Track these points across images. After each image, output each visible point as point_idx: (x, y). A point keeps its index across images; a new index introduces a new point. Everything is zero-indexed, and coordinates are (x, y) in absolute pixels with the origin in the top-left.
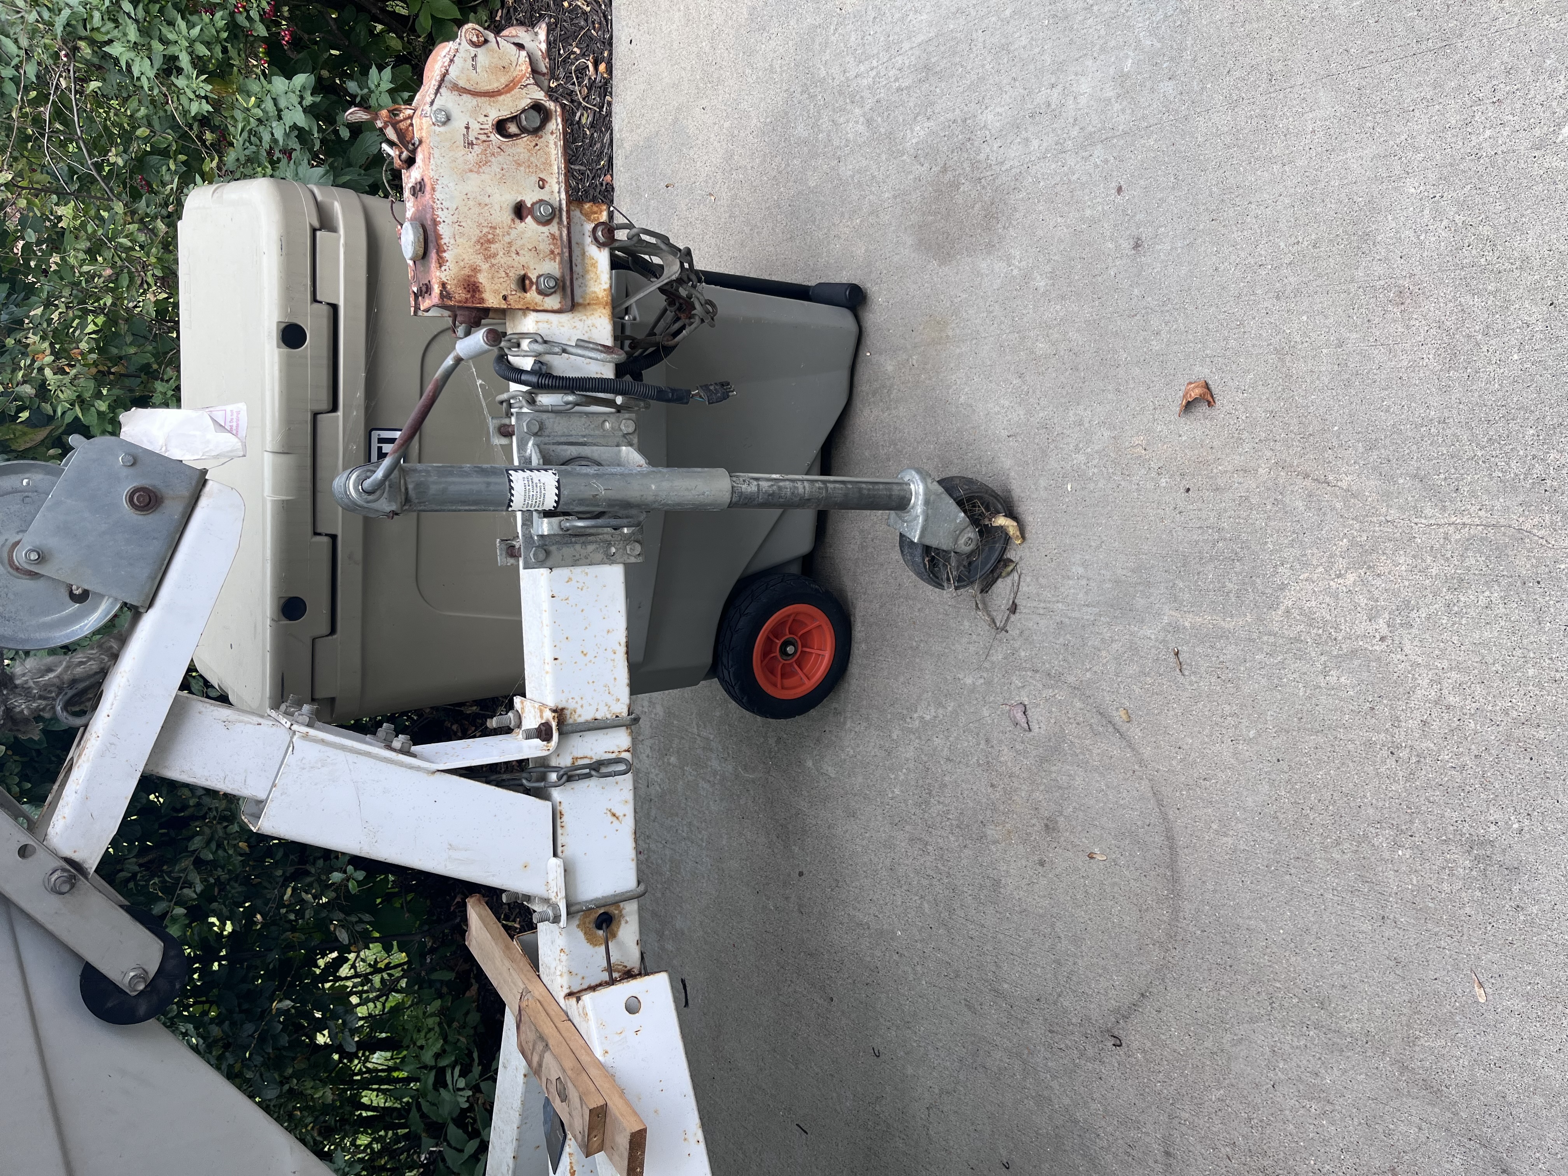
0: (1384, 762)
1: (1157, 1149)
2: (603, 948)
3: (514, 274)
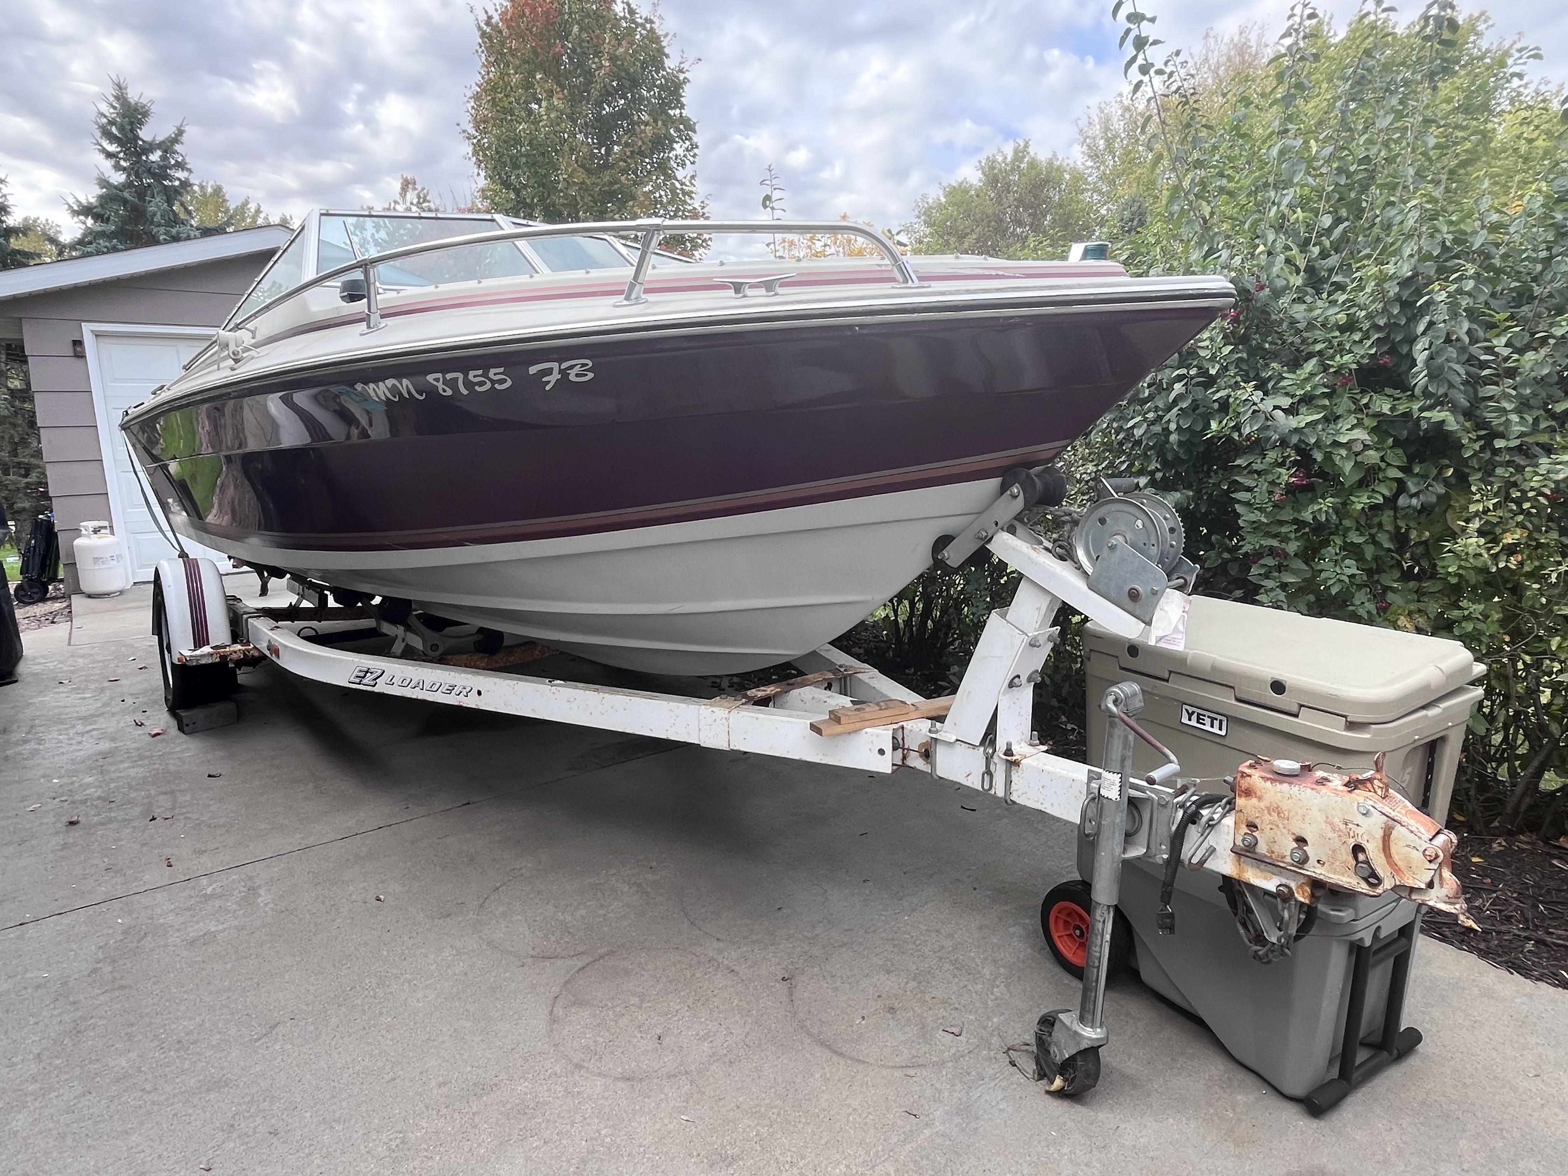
0: (792, 1157)
1: (736, 968)
2: (917, 749)
3: (1257, 822)
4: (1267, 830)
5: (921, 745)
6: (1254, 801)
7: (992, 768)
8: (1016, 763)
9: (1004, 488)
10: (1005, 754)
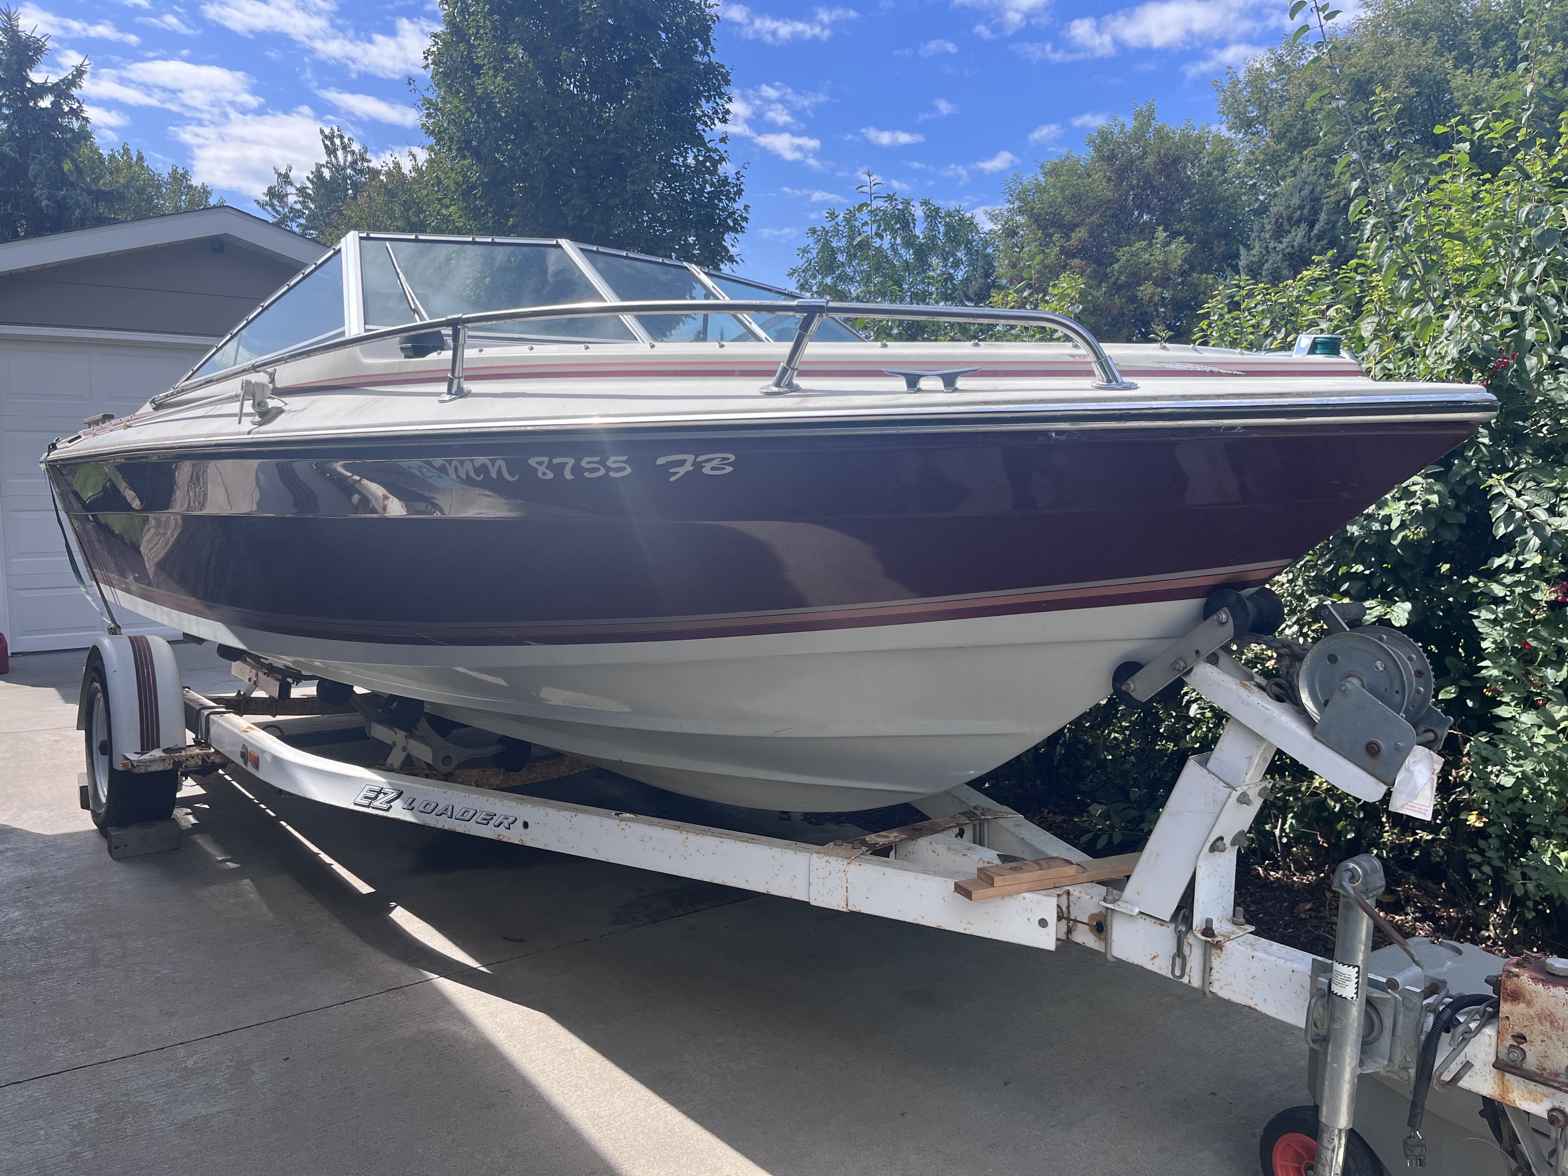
2: (1086, 921)
3: (1525, 1032)
4: (1538, 1043)
5: (1092, 917)
6: (1522, 1006)
7: (1186, 950)
8: (1219, 946)
9: (1207, 612)
10: (1203, 934)
